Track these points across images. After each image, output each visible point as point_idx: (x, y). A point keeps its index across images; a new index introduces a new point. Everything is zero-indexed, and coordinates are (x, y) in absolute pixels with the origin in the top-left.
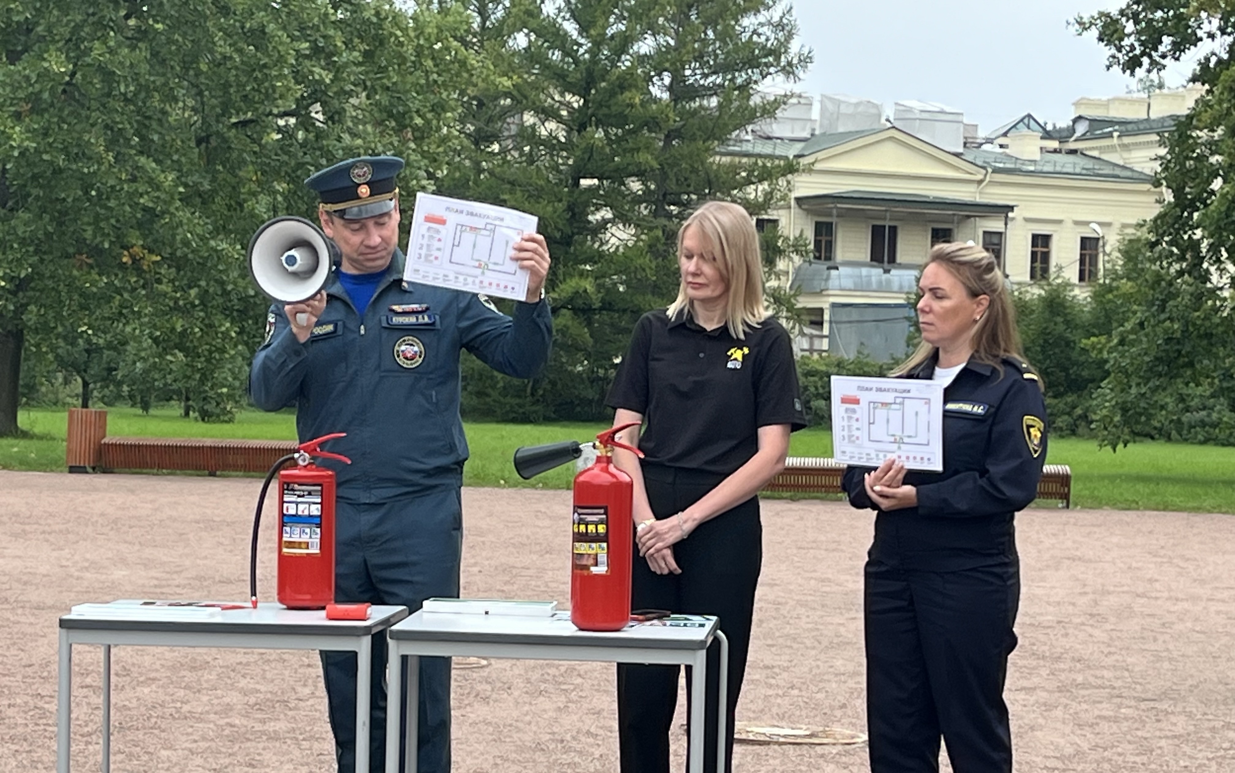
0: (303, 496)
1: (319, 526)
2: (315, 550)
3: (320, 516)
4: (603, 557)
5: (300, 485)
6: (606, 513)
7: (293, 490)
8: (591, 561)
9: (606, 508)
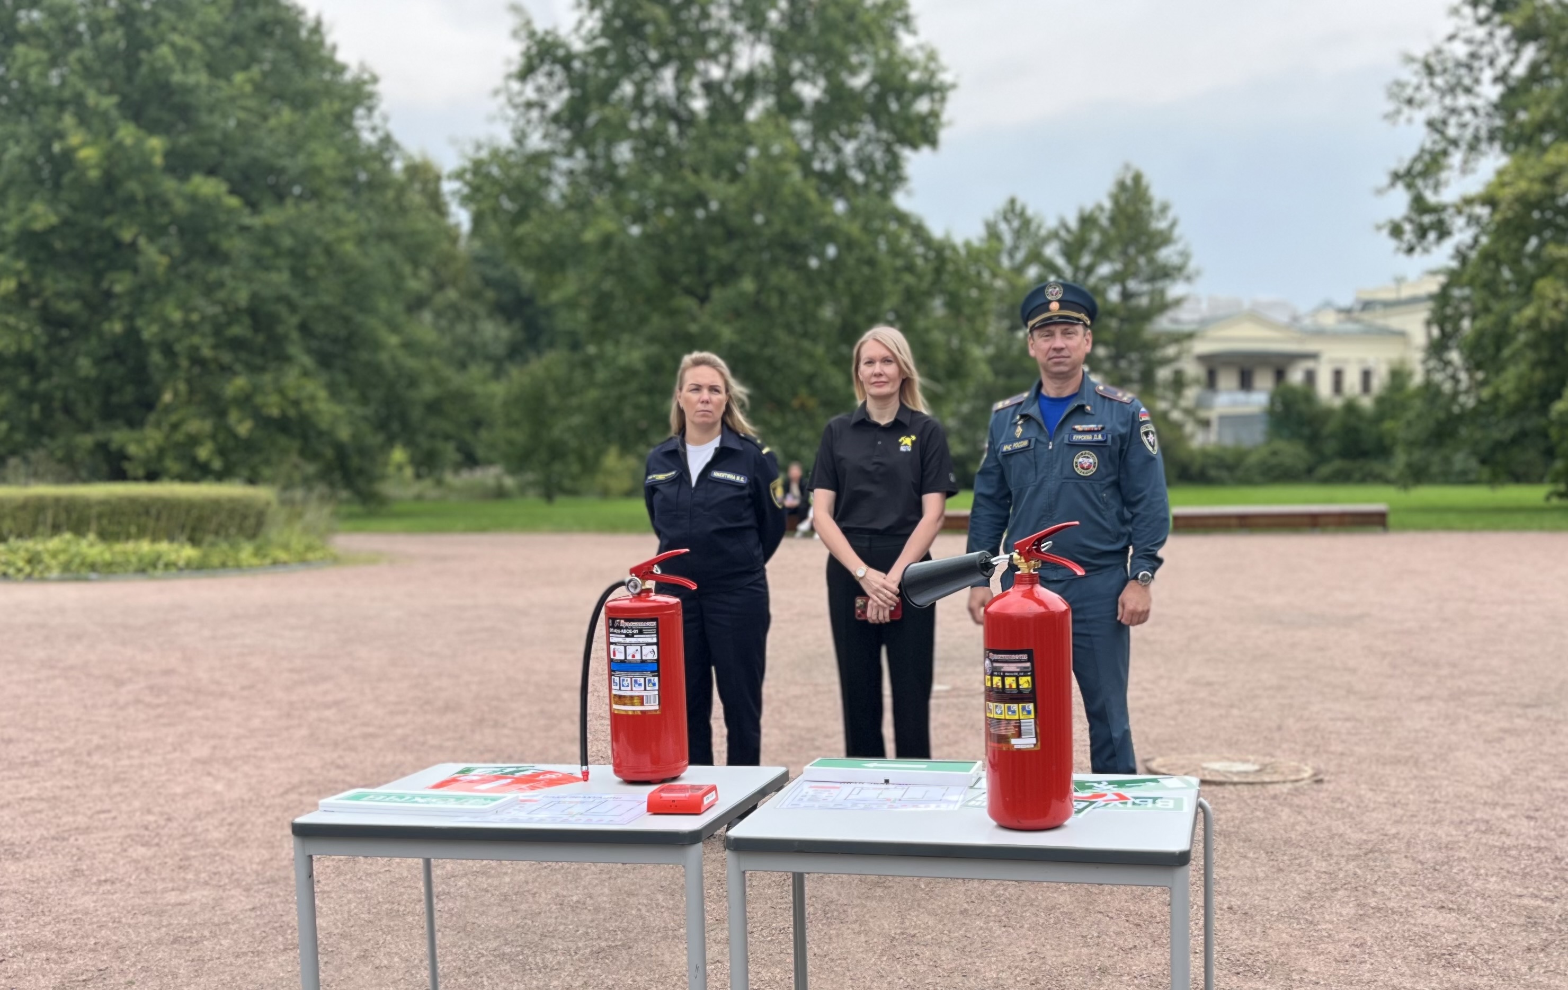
0: (632, 636)
1: (657, 673)
2: (652, 706)
3: (658, 661)
4: (1029, 723)
5: (627, 620)
6: (1030, 660)
7: (620, 628)
8: (1012, 731)
9: (1029, 652)
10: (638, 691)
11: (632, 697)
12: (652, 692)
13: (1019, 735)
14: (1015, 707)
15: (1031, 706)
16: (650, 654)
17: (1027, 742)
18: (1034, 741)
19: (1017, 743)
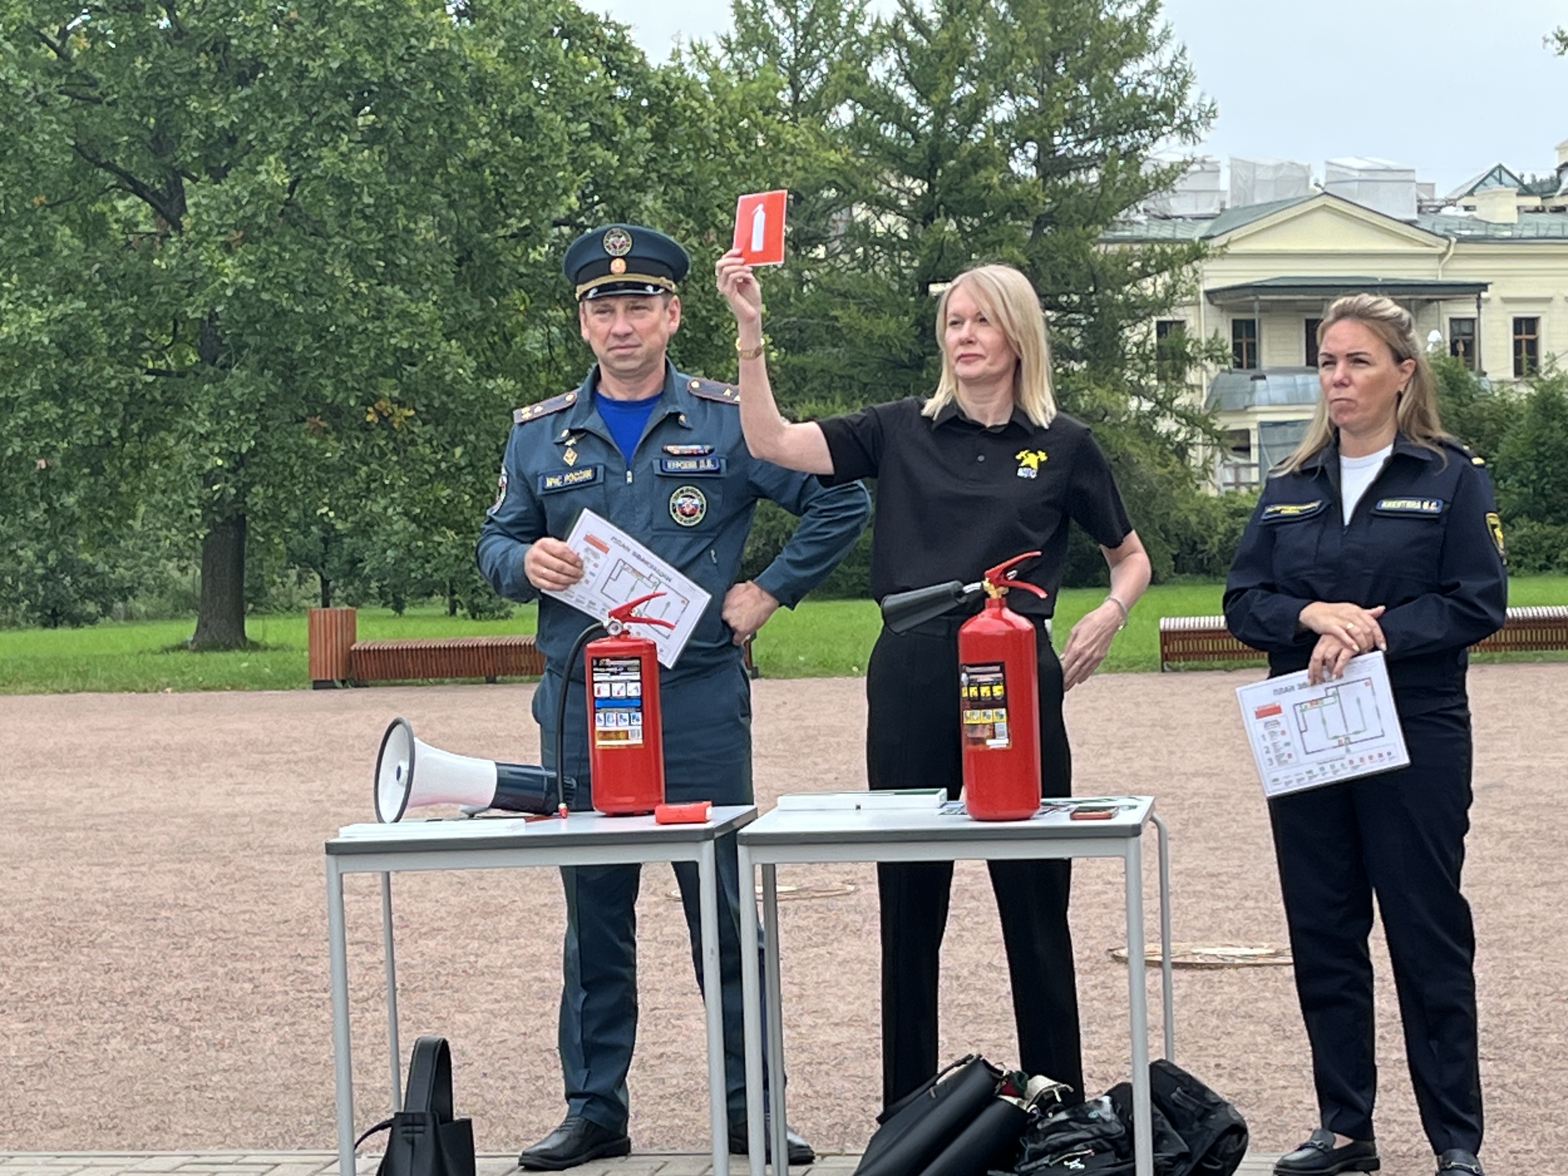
0: (618, 673)
1: (640, 709)
2: (637, 740)
3: (641, 698)
4: (1002, 726)
5: (613, 659)
6: (1002, 671)
7: (605, 667)
8: (987, 733)
9: (1002, 665)
10: (623, 726)
11: (617, 732)
12: (637, 726)
13: (994, 737)
14: (990, 712)
15: (1003, 711)
16: (634, 690)
17: (1001, 742)
18: (1006, 741)
19: (992, 743)
